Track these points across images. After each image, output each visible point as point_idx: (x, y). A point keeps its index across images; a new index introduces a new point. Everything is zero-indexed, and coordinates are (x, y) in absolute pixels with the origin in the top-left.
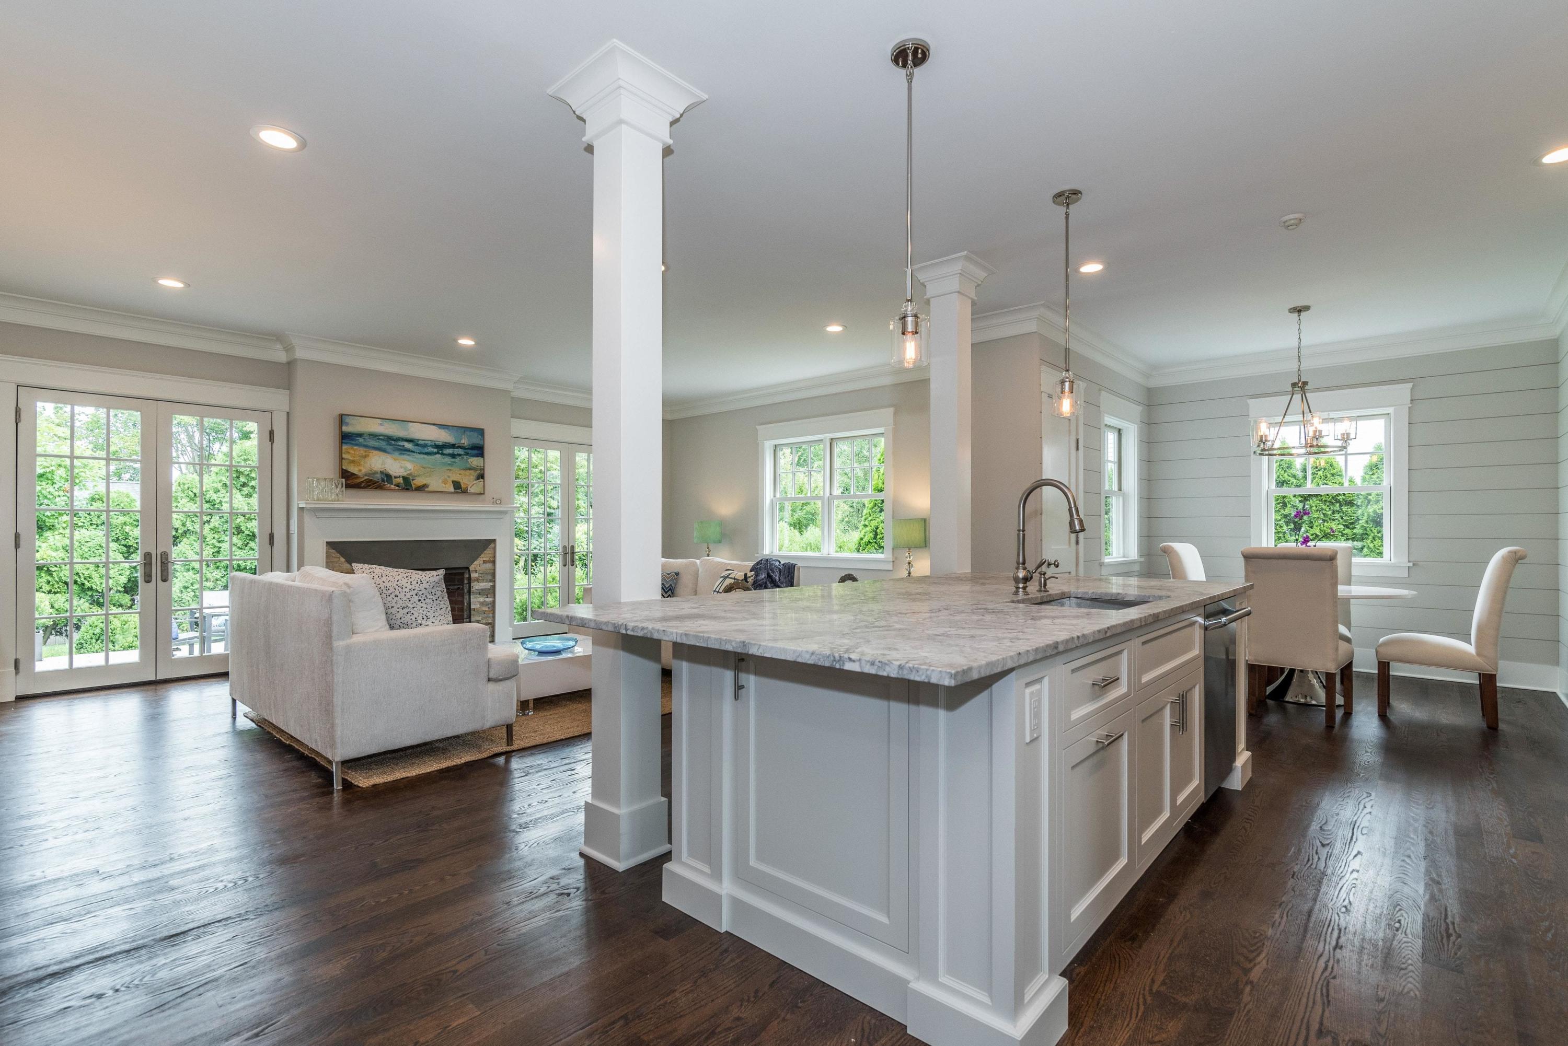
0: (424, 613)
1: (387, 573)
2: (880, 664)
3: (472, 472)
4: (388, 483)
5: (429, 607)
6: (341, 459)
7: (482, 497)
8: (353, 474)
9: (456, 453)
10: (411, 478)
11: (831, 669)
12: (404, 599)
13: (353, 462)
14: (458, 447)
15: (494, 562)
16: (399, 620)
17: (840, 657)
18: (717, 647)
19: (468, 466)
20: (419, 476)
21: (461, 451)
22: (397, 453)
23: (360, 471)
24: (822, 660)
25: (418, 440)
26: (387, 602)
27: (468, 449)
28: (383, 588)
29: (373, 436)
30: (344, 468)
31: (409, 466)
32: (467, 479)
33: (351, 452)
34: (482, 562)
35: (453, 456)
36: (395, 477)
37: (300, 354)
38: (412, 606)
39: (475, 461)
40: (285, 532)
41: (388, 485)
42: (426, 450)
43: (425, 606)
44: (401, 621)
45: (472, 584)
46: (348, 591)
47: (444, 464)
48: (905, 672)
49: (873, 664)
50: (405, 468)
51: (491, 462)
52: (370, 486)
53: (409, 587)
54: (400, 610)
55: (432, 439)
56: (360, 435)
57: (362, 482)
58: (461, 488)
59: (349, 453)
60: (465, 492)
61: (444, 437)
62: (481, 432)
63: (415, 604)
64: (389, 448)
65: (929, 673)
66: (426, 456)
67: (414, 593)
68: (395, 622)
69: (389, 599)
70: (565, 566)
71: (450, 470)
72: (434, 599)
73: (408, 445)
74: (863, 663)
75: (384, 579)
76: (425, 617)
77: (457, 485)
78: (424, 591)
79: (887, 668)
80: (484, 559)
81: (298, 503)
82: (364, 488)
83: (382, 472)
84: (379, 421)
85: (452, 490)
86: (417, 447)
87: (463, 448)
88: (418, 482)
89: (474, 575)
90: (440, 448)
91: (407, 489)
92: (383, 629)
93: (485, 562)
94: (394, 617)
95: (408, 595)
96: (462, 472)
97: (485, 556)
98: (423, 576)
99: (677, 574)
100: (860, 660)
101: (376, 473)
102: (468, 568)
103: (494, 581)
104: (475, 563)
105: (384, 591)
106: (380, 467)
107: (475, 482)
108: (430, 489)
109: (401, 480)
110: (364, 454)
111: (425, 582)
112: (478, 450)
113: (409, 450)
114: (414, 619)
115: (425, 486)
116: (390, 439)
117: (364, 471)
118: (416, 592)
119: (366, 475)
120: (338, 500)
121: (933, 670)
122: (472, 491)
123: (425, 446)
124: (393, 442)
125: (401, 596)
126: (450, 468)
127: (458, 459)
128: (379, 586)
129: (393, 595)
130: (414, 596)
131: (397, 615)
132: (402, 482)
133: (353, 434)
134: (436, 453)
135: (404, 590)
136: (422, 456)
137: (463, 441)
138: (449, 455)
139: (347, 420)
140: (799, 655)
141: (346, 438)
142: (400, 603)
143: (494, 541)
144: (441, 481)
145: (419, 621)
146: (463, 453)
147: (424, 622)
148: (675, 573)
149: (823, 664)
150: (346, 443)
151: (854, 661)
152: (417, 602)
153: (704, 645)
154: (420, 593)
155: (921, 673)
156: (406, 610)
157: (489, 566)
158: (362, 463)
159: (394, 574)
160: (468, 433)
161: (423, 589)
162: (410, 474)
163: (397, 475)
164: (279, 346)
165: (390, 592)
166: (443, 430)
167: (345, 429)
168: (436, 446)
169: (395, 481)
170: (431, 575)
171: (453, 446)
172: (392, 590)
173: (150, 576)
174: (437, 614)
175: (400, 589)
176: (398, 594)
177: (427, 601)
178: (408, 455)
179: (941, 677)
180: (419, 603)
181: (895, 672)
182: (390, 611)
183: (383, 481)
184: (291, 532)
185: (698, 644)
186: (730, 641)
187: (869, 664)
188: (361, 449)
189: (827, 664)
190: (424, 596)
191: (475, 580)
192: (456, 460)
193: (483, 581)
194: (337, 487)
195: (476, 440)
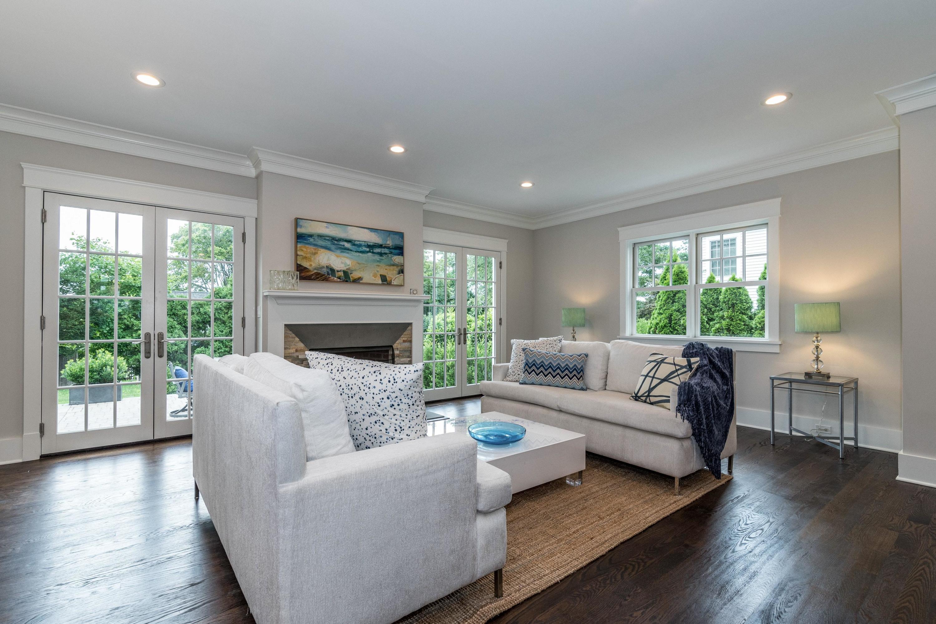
0: (398, 422)
1: (349, 366)
3: (395, 267)
4: (333, 276)
5: (404, 415)
6: (297, 255)
7: (402, 288)
8: (306, 268)
9: (383, 252)
10: (349, 272)
12: (372, 402)
13: (305, 258)
14: (385, 247)
15: (411, 341)
16: (365, 431)
19: (392, 263)
20: (355, 270)
21: (386, 251)
22: (339, 251)
23: (311, 265)
25: (355, 241)
26: (349, 406)
27: (392, 249)
28: (344, 386)
29: (321, 236)
30: (298, 262)
31: (348, 262)
32: (391, 274)
33: (305, 249)
34: (402, 341)
35: (381, 254)
36: (338, 271)
37: (265, 167)
38: (382, 413)
39: (397, 259)
40: (254, 316)
41: (332, 278)
42: (361, 249)
43: (398, 413)
44: (367, 432)
45: (395, 359)
46: (300, 395)
47: (375, 261)
50: (345, 264)
51: (408, 260)
52: (318, 278)
53: (379, 386)
54: (367, 418)
55: (366, 240)
56: (311, 236)
57: (312, 275)
58: (387, 281)
59: (302, 250)
60: (389, 284)
61: (374, 238)
62: (401, 235)
63: (386, 411)
64: (333, 247)
66: (360, 254)
67: (384, 395)
68: (359, 432)
69: (352, 401)
70: (459, 344)
71: (379, 266)
72: (411, 404)
73: (347, 245)
75: (345, 373)
76: (398, 428)
77: (384, 278)
78: (398, 393)
80: (404, 339)
81: (263, 292)
82: (314, 279)
83: (327, 267)
84: (325, 224)
85: (380, 282)
86: (354, 247)
87: (388, 248)
88: (355, 275)
89: (397, 352)
90: (371, 247)
91: (347, 281)
92: (346, 449)
93: (404, 341)
94: (358, 426)
95: (377, 399)
96: (387, 267)
97: (404, 337)
98: (397, 372)
99: (587, 356)
101: (323, 267)
102: (392, 346)
103: (411, 357)
104: (397, 342)
105: (346, 391)
106: (326, 262)
107: (397, 276)
108: (364, 281)
109: (341, 274)
110: (314, 251)
111: (399, 381)
112: (399, 250)
113: (348, 249)
114: (384, 431)
115: (360, 279)
116: (334, 240)
117: (314, 265)
118: (387, 393)
119: (315, 269)
120: (294, 290)
122: (395, 283)
123: (360, 246)
124: (336, 242)
125: (368, 398)
126: (378, 264)
127: (385, 256)
128: (339, 384)
129: (357, 397)
130: (385, 399)
131: (362, 423)
132: (343, 275)
133: (306, 234)
134: (368, 252)
135: (372, 390)
136: (358, 254)
137: (388, 243)
138: (378, 253)
139: (301, 223)
141: (300, 238)
142: (367, 409)
143: (410, 324)
144: (372, 275)
145: (391, 434)
146: (388, 252)
147: (397, 435)
148: (585, 355)
150: (300, 242)
152: (389, 408)
154: (394, 395)
156: (374, 418)
157: (407, 344)
158: (312, 259)
159: (358, 367)
160: (392, 236)
161: (397, 390)
162: (348, 269)
163: (339, 269)
164: (248, 163)
165: (353, 392)
166: (373, 233)
167: (300, 230)
168: (369, 246)
169: (337, 274)
170: (407, 370)
171: (381, 246)
172: (356, 389)
173: (150, 353)
174: (413, 423)
175: (367, 390)
176: (363, 395)
177: (402, 406)
178: (348, 253)
180: (392, 410)
182: (353, 417)
183: (328, 274)
184: (258, 316)
188: (312, 247)
190: (398, 400)
191: (397, 356)
192: (383, 258)
193: (403, 357)
194: (293, 278)
195: (398, 242)
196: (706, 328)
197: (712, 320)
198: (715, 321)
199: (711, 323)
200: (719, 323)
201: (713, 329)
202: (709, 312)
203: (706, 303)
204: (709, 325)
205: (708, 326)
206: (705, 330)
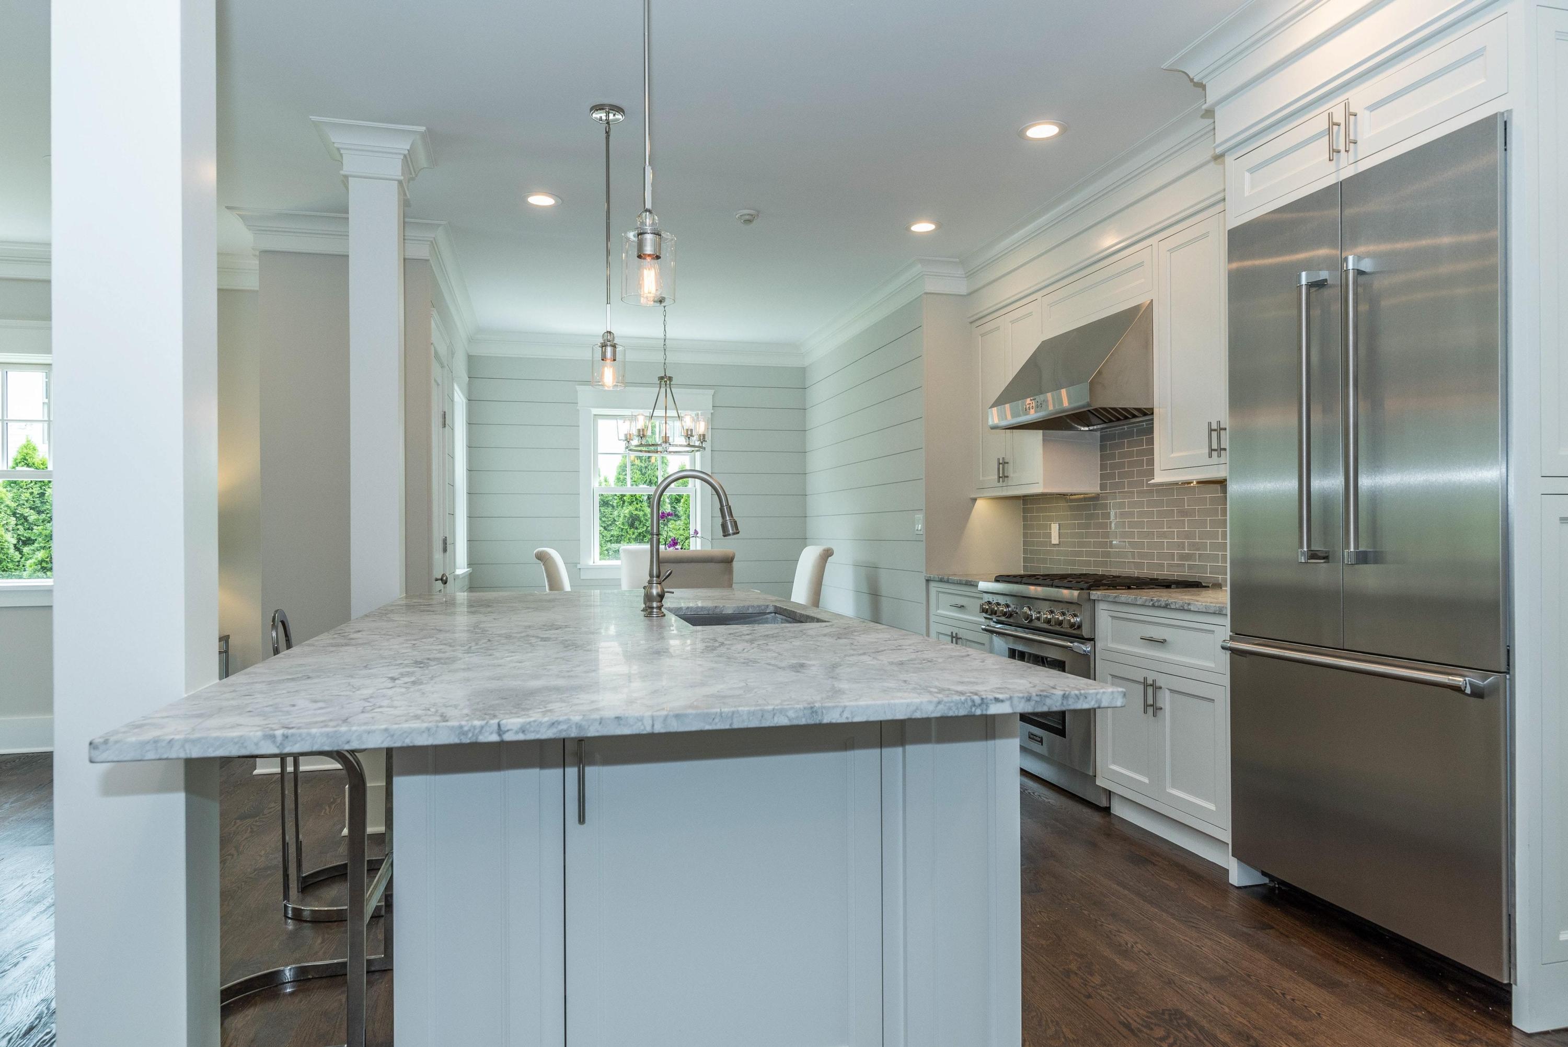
2: (1038, 699)
11: (970, 718)
17: (982, 699)
18: (754, 724)
24: (954, 709)
48: (1071, 701)
49: (1029, 699)
65: (1099, 697)
74: (1016, 701)
79: (1048, 701)
100: (1011, 698)
121: (1104, 693)
140: (917, 709)
149: (956, 714)
151: (1002, 701)
153: (726, 726)
155: (1089, 698)
179: (1113, 699)
181: (1059, 704)
185: (708, 727)
186: (782, 711)
187: (1023, 701)
189: (962, 712)
196: (12, 561)
197: (28, 542)
198: (36, 545)
199: (26, 550)
200: (44, 548)
201: (30, 561)
202: (22, 524)
203: (13, 505)
204: (21, 552)
205: (17, 556)
206: (10, 565)
